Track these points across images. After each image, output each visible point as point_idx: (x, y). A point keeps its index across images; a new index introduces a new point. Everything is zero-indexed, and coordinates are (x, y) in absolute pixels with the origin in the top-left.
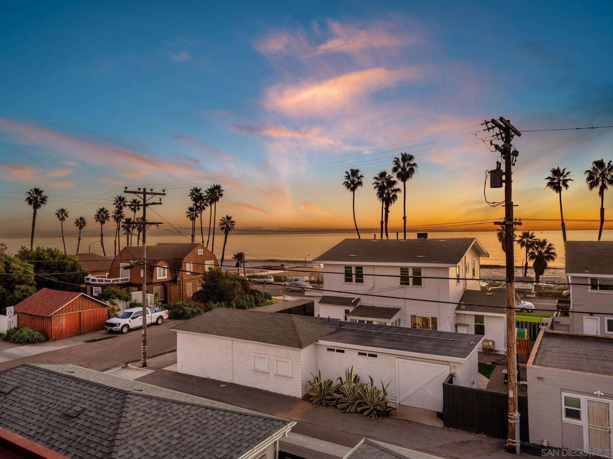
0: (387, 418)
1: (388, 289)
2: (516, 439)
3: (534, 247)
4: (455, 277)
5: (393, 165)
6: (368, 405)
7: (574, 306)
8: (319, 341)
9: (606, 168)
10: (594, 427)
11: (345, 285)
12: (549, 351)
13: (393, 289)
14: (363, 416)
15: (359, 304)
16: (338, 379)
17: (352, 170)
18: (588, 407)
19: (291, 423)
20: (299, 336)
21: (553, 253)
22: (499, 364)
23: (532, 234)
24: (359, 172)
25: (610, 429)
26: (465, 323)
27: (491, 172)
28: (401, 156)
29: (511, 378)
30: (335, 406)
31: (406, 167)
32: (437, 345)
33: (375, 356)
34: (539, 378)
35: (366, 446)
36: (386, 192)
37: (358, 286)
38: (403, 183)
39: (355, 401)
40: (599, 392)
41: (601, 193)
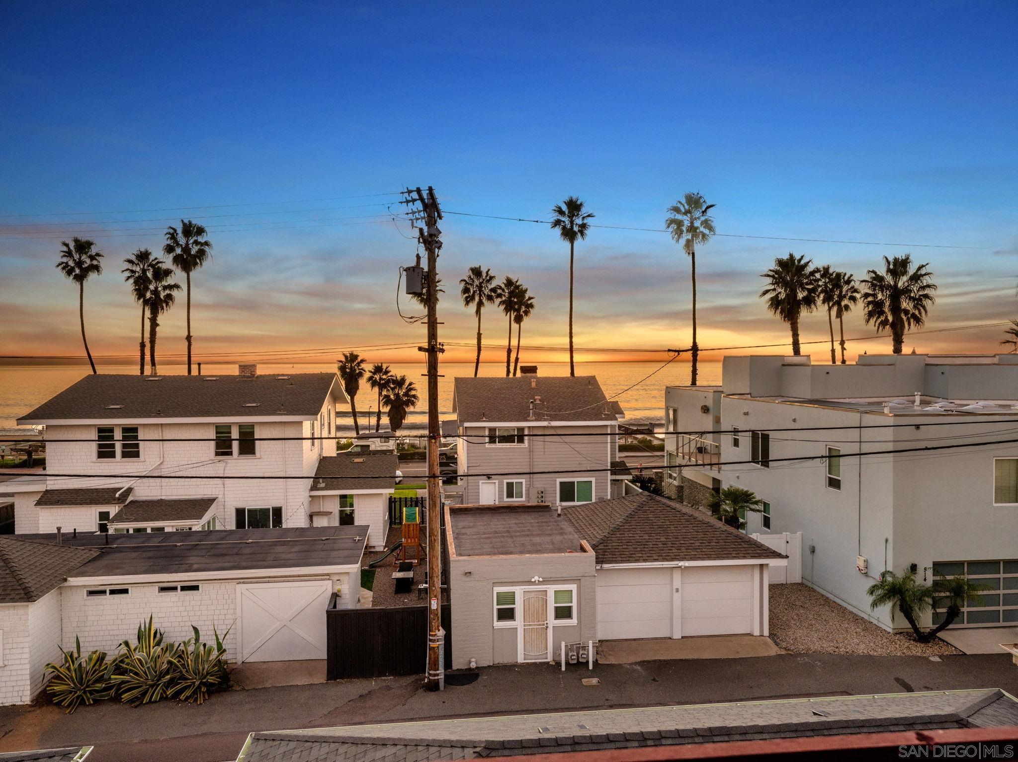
0: (227, 693)
1: (192, 466)
2: (440, 668)
3: (390, 387)
4: (309, 436)
5: (166, 241)
6: (189, 679)
7: (469, 468)
8: (69, 579)
9: (484, 277)
10: (530, 625)
11: (99, 464)
12: (464, 534)
13: (202, 464)
14: (178, 703)
15: (130, 498)
16: (121, 644)
17: (76, 241)
18: (524, 600)
19: (80, 752)
20: (21, 577)
21: (414, 396)
22: (380, 566)
23: (387, 368)
24: (92, 247)
25: (547, 624)
26: (325, 511)
27: (407, 270)
28: (181, 225)
29: (434, 581)
30: (117, 699)
31: (190, 246)
32: (303, 551)
33: (196, 588)
34: (466, 573)
35: (261, 745)
36: (152, 287)
37: (127, 464)
38: (184, 275)
39: (159, 679)
40: (536, 578)
41: (478, 312)
